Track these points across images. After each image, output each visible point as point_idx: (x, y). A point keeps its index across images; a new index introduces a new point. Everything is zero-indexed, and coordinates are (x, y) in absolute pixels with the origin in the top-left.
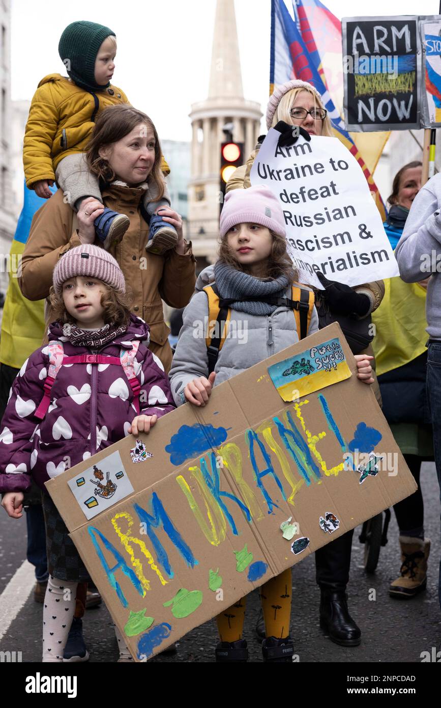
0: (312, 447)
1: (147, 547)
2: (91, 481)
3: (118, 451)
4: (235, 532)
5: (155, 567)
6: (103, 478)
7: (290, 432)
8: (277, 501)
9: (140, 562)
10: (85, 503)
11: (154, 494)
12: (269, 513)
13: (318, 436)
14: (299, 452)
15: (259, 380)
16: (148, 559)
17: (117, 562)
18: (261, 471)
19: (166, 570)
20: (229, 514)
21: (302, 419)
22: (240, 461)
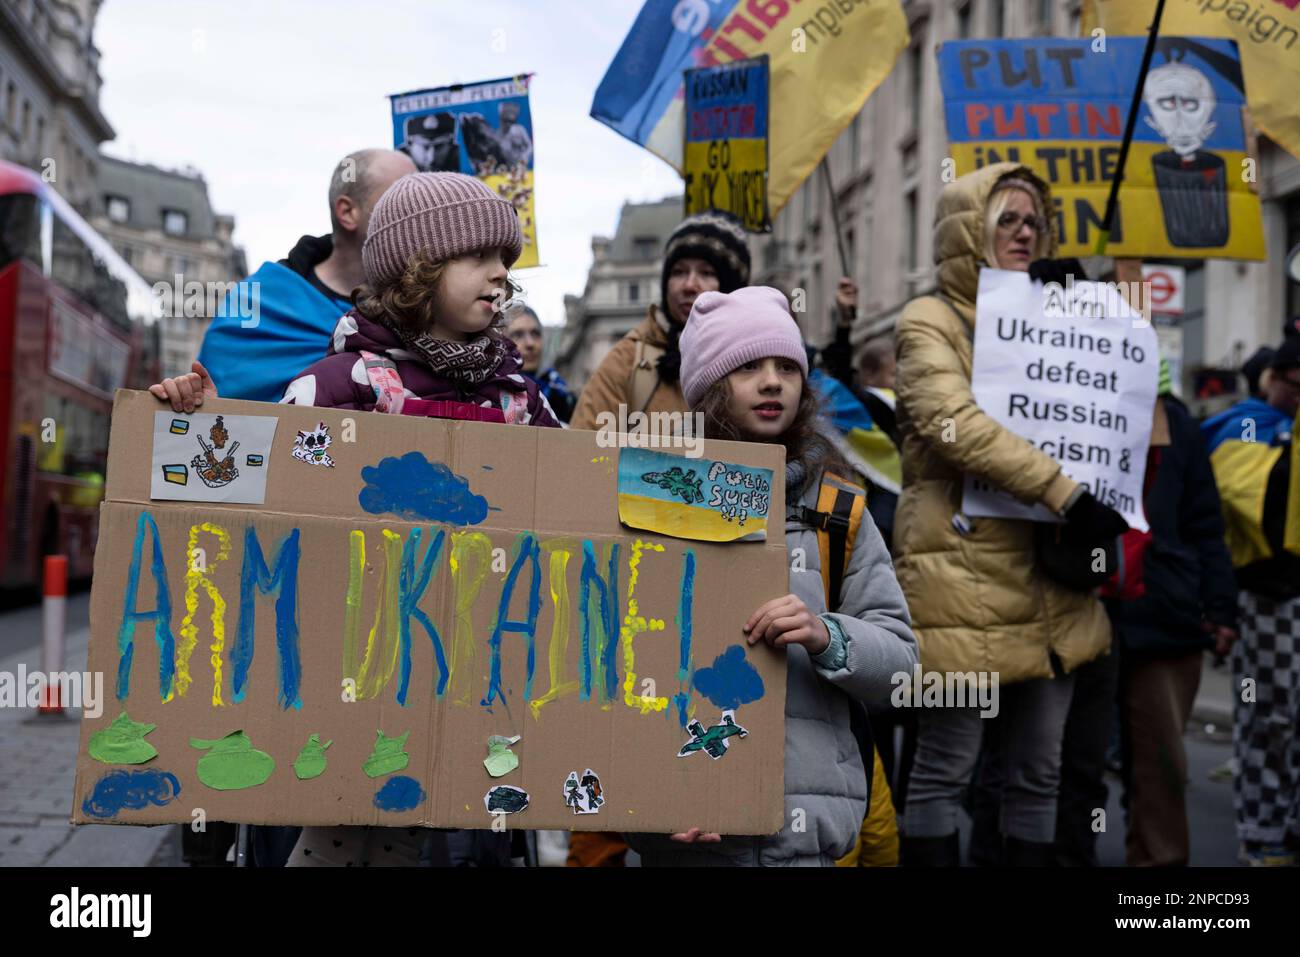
0: (626, 635)
1: (226, 618)
2: (200, 438)
3: (277, 419)
4: (401, 697)
5: (217, 663)
6: (222, 447)
7: (601, 584)
8: (511, 692)
9: (197, 636)
10: (164, 467)
11: (296, 533)
12: (483, 703)
13: (648, 622)
14: (598, 629)
15: (595, 460)
16: (214, 640)
17: (155, 609)
18: (510, 619)
19: (235, 680)
20: (409, 658)
21: (635, 573)
22: (483, 576)
